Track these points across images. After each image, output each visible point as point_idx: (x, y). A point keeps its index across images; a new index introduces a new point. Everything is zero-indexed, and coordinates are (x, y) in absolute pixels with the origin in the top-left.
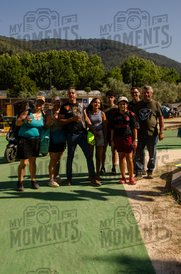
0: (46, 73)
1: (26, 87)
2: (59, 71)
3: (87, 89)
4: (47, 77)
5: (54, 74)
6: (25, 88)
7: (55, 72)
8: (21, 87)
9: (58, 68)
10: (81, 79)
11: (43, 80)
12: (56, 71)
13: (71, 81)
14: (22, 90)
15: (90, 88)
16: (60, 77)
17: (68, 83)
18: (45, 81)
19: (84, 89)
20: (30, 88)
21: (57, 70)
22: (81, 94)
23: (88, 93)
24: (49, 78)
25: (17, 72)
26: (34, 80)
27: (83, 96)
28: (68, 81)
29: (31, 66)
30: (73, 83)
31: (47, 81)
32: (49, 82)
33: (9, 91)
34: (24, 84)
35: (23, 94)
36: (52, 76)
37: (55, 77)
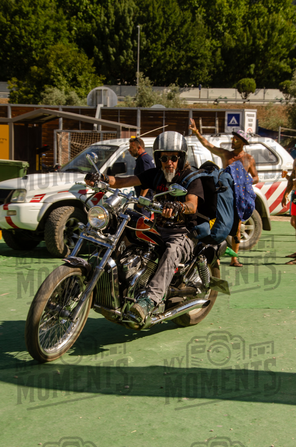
0: (124, 33)
1: (64, 75)
2: (163, 29)
3: (243, 86)
4: (129, 45)
5: (147, 38)
6: (61, 78)
7: (153, 31)
8: (50, 75)
9: (160, 20)
10: (227, 53)
11: (117, 55)
12: (154, 28)
13: (198, 58)
14: (52, 84)
15: (252, 81)
17: (189, 65)
18: (122, 57)
19: (235, 85)
20: (75, 79)
21: (158, 25)
22: (225, 98)
23: (246, 96)
24: (135, 49)
25: (41, 27)
26: (90, 54)
27: (232, 105)
30: (202, 65)
31: (127, 58)
32: (133, 62)
33: (16, 86)
34: (58, 65)
35: (54, 94)
36: (141, 44)
37: (151, 46)
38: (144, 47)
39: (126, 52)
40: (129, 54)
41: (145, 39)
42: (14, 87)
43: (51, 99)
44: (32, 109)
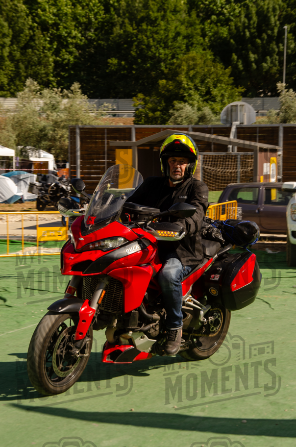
43: (180, 116)
44: (159, 130)
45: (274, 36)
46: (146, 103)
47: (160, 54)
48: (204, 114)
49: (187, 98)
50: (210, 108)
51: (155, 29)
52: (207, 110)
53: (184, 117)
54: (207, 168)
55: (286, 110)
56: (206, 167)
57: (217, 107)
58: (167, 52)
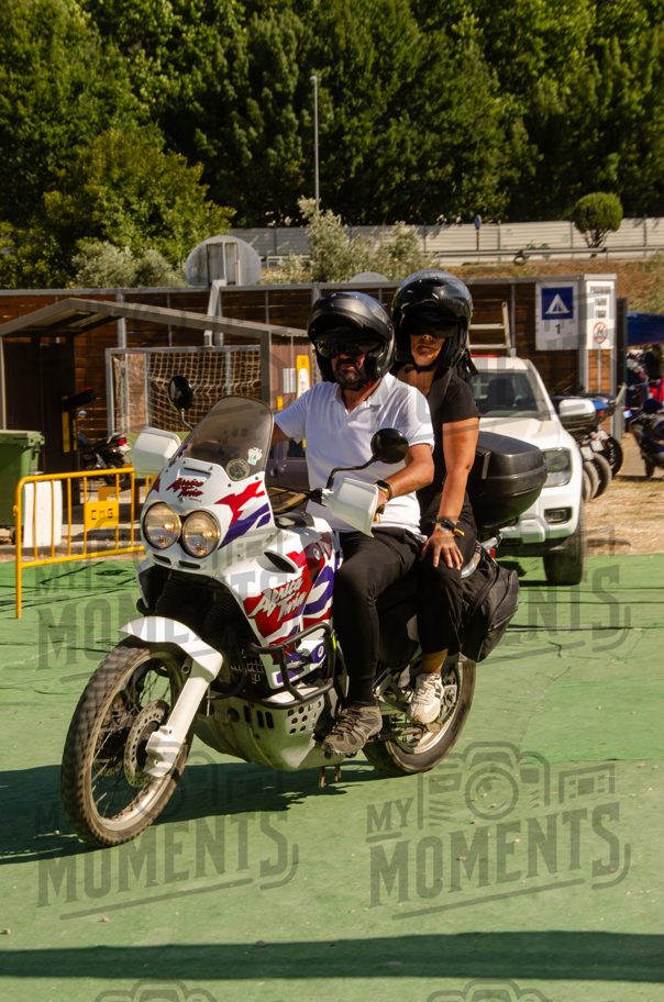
0: (275, 93)
1: (129, 209)
3: (590, 213)
4: (288, 121)
5: (336, 104)
6: (120, 217)
8: (92, 209)
9: (366, 55)
10: (544, 130)
12: (354, 77)
13: (472, 148)
14: (98, 233)
15: (612, 200)
16: (382, 123)
17: (449, 168)
18: (272, 152)
19: (569, 212)
20: (155, 216)
21: (362, 69)
22: (545, 246)
23: (597, 238)
24: (305, 132)
25: (63, 89)
26: (192, 152)
27: (561, 264)
28: (452, 154)
29: (171, 46)
30: (482, 164)
31: (287, 155)
32: (302, 167)
33: (10, 242)
34: (113, 183)
35: (105, 257)
36: (322, 119)
37: (348, 125)
38: (330, 127)
39: (284, 138)
40: (292, 145)
41: (331, 106)
42: (5, 246)
43: (97, 270)
44: (50, 300)
45: (290, 93)
46: (18, 242)
47: (43, 135)
48: (149, 265)
49: (108, 231)
50: (161, 252)
51: (29, 78)
52: (153, 256)
53: (106, 273)
54: (160, 383)
55: (322, 254)
56: (158, 379)
57: (177, 248)
58: (59, 130)
